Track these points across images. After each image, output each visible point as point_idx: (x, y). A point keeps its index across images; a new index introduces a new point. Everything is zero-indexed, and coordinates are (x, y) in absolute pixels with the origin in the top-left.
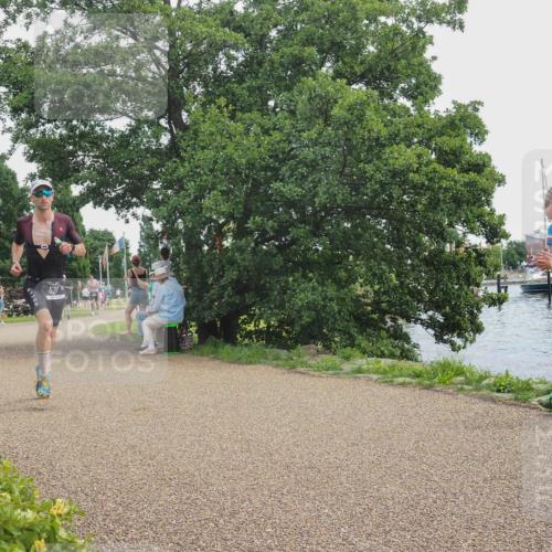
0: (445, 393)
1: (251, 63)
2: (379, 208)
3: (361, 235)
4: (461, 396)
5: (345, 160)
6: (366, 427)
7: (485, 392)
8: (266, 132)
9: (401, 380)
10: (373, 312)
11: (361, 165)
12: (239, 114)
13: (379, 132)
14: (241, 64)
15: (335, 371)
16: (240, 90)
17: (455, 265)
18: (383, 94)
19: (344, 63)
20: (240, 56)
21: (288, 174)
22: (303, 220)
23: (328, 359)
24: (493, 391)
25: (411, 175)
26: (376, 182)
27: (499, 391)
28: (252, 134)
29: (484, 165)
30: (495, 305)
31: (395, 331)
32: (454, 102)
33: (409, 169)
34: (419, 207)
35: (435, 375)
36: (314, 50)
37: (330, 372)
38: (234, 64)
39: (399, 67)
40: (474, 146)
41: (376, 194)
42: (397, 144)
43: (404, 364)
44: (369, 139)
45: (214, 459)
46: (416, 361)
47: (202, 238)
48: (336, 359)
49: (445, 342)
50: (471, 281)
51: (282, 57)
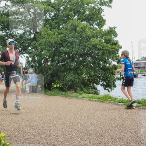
0: (106, 103)
1: (56, 16)
2: (89, 54)
3: (84, 62)
4: (110, 104)
5: (80, 42)
6: (85, 112)
7: (116, 103)
8: (59, 34)
9: (95, 100)
10: (88, 82)
11: (85, 43)
12: (52, 29)
13: (89, 34)
14: (53, 16)
15: (77, 97)
16: (53, 23)
17: (109, 69)
18: (90, 24)
19: (80, 16)
20: (53, 14)
21: (65, 45)
22: (69, 57)
23: (75, 94)
24: (118, 102)
25: (98, 46)
26: (88, 48)
27: (120, 102)
28: (56, 35)
29: (117, 44)
30: (119, 80)
31: (93, 87)
32: (109, 27)
33: (97, 44)
34: (100, 54)
35: (103, 99)
36: (72, 12)
37: (76, 98)
38: (51, 16)
39: (95, 17)
40: (114, 38)
41: (88, 51)
42: (94, 38)
43: (95, 95)
44: (87, 36)
45: (45, 121)
46: (99, 95)
47: (42, 62)
48: (78, 94)
49: (106, 90)
50: (113, 74)
51: (64, 14)
